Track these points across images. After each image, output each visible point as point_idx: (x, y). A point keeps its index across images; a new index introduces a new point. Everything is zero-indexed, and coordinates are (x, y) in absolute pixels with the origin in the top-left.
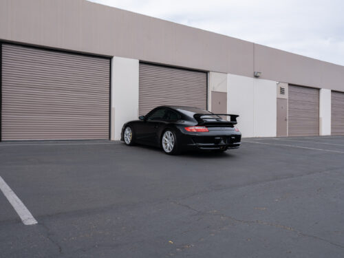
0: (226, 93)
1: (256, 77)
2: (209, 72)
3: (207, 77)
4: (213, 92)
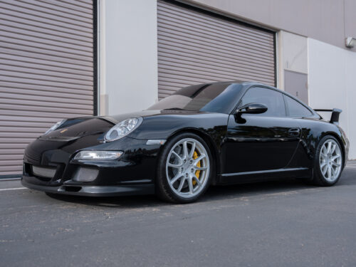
0: (306, 75)
1: (349, 47)
2: (278, 30)
3: (275, 42)
4: (285, 70)
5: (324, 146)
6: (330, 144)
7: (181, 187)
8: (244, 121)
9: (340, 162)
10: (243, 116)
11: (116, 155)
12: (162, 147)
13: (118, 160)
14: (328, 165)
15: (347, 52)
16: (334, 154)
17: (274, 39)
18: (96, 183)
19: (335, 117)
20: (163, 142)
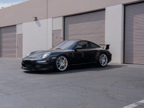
5: (101, 57)
6: (105, 56)
7: (60, 68)
8: (77, 51)
9: (107, 62)
10: (77, 50)
11: (45, 61)
12: (55, 59)
13: (46, 62)
14: (103, 60)
16: (105, 59)
19: (108, 47)
20: (56, 58)
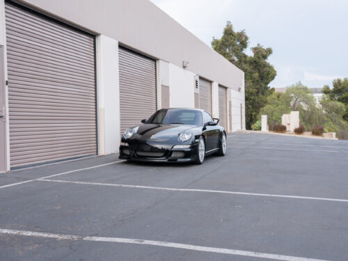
0: (168, 87)
1: (184, 67)
2: (158, 59)
3: (156, 66)
4: (162, 85)
5: (223, 137)
8: (206, 129)
15: (182, 70)
17: (155, 64)
18: (185, 157)
20: (198, 140)
